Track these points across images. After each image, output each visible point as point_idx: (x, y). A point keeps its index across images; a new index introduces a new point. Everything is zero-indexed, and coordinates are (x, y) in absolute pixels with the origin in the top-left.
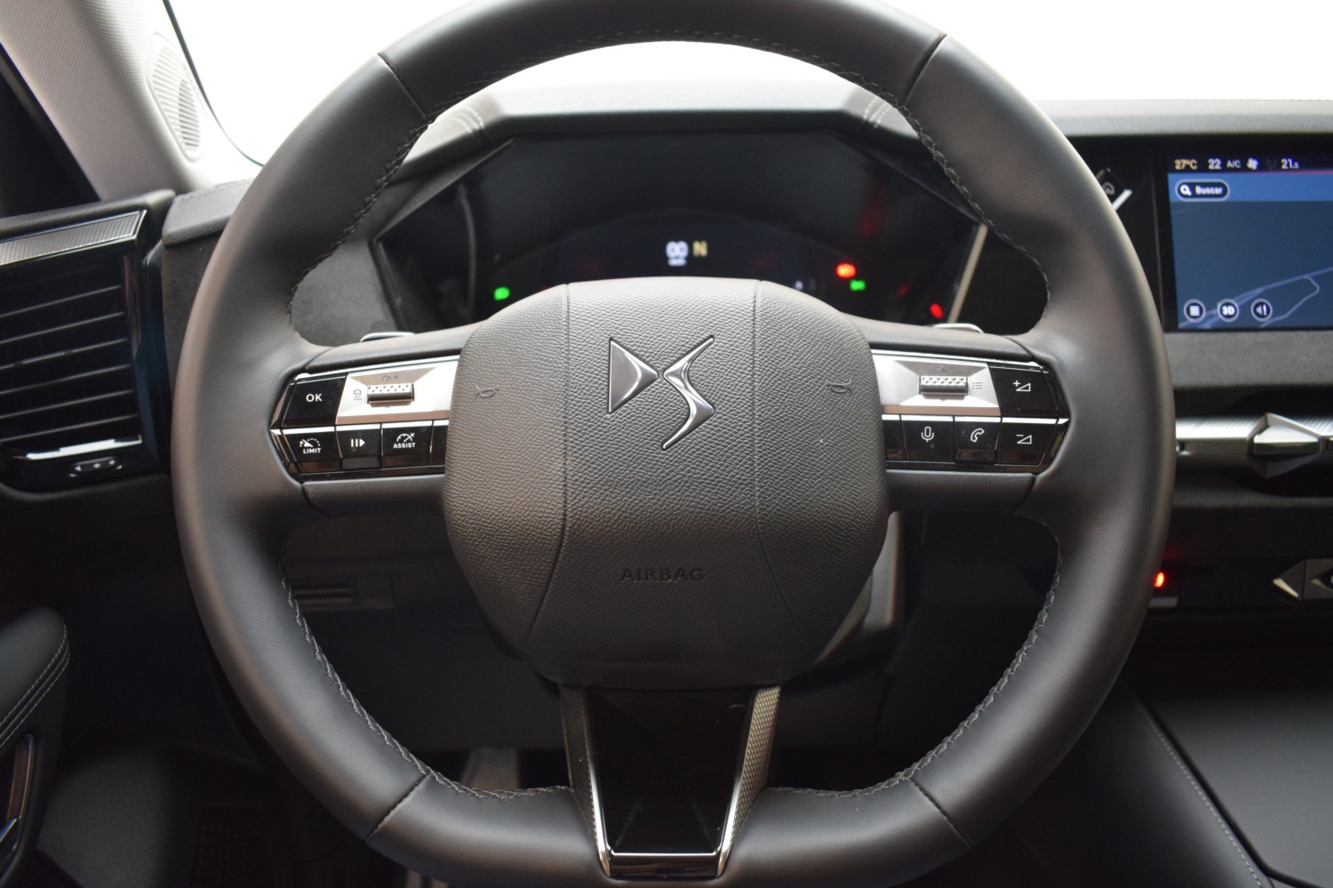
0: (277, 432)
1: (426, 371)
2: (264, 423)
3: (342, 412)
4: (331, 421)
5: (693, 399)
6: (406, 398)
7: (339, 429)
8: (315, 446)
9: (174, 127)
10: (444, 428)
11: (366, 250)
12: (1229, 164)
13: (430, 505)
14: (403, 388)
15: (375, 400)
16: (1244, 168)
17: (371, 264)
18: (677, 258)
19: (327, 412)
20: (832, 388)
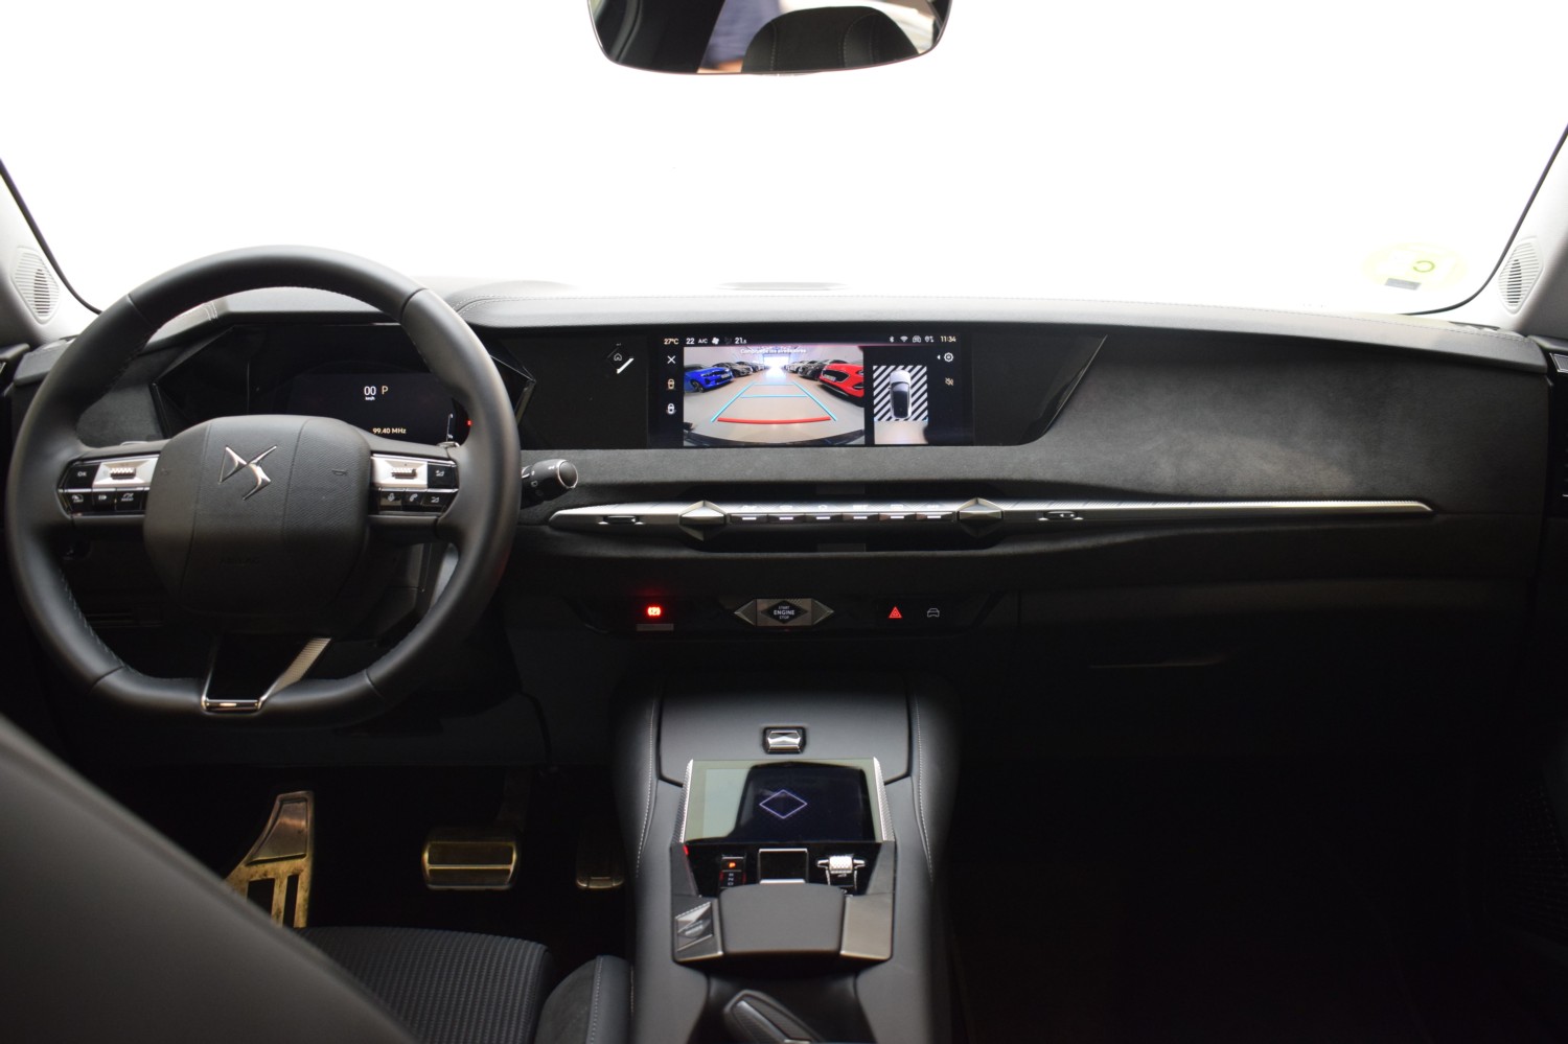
0: (61, 491)
1: (142, 462)
2: (54, 486)
3: (97, 482)
4: (90, 486)
5: (261, 474)
6: (131, 476)
7: (95, 490)
8: (80, 498)
9: (32, 307)
10: (146, 492)
11: (147, 390)
12: (700, 341)
13: (136, 530)
14: (129, 470)
15: (115, 476)
16: (710, 344)
17: (150, 399)
18: (370, 396)
19: (88, 482)
20: (335, 472)
